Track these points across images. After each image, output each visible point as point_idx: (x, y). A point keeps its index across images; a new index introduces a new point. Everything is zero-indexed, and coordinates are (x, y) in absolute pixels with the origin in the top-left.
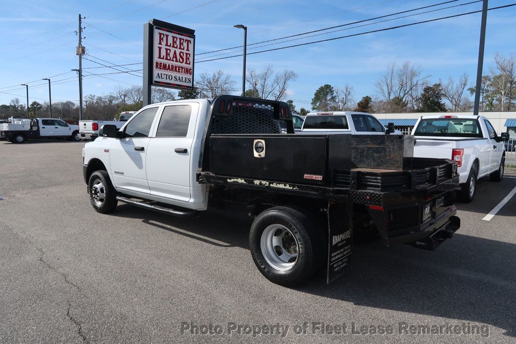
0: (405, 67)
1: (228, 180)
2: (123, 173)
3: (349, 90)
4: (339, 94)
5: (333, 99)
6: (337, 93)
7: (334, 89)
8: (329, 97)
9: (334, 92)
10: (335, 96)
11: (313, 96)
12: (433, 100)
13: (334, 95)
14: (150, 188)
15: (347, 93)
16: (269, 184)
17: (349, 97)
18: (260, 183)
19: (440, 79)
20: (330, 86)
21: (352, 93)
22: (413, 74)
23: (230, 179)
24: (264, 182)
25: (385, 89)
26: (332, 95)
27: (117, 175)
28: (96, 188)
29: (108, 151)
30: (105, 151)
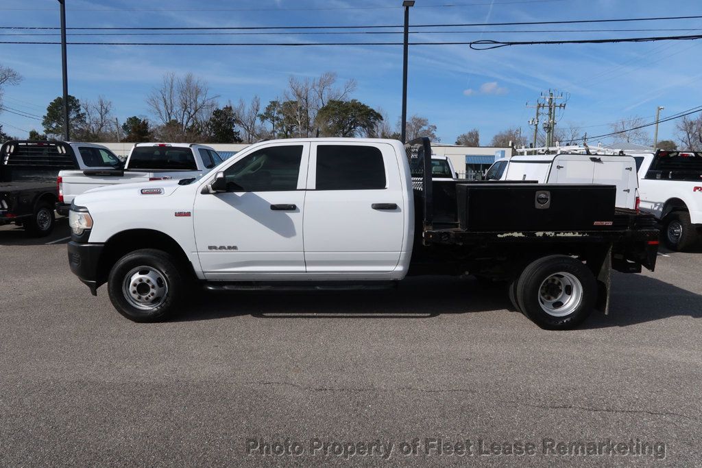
0: (189, 80)
1: (499, 236)
2: (235, 248)
3: (105, 107)
4: (89, 111)
5: (80, 117)
6: (86, 109)
7: (80, 103)
8: (73, 115)
9: (81, 107)
10: (84, 114)
11: (46, 113)
12: (225, 127)
13: (80, 112)
14: (305, 264)
15: (103, 111)
16: (555, 234)
17: (107, 116)
18: (544, 234)
19: (230, 101)
20: (74, 98)
21: (110, 111)
22: (198, 92)
23: (502, 234)
24: (548, 233)
25: (162, 108)
26: (78, 111)
27: (214, 253)
28: (145, 281)
29: (188, 214)
30: (179, 214)
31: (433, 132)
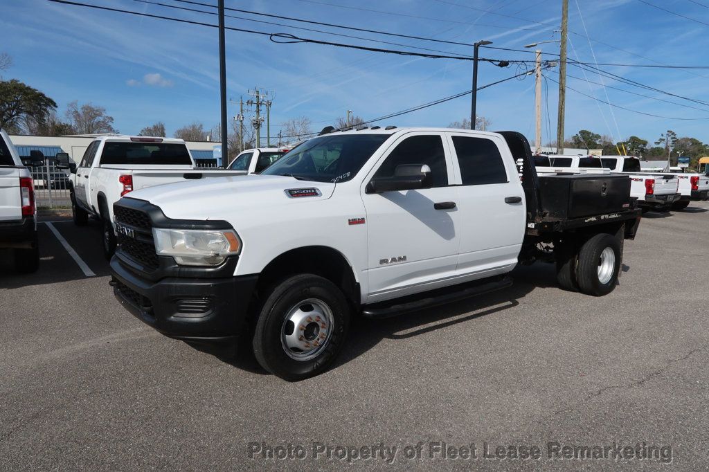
1: (586, 221)
2: (405, 258)
14: (456, 267)
27: (385, 267)
28: (314, 320)
29: (361, 221)
30: (353, 222)
31: (110, 124)
